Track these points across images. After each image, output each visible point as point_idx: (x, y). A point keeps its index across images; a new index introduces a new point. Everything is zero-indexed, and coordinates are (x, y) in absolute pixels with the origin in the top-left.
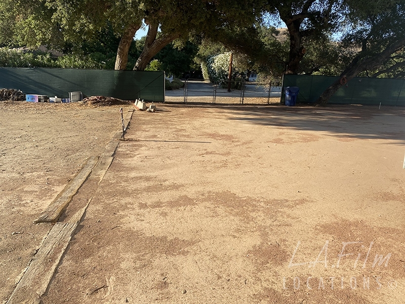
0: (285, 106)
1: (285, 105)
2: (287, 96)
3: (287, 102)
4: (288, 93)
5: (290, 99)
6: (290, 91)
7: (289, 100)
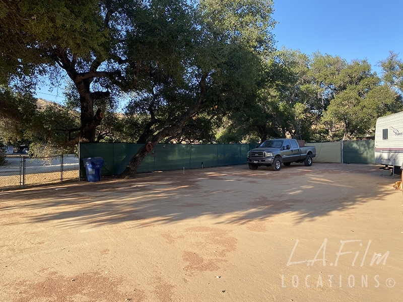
0: (88, 183)
1: (87, 181)
2: (90, 169)
3: (90, 177)
4: (91, 166)
5: (94, 173)
6: (93, 163)
7: (92, 175)
